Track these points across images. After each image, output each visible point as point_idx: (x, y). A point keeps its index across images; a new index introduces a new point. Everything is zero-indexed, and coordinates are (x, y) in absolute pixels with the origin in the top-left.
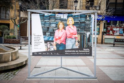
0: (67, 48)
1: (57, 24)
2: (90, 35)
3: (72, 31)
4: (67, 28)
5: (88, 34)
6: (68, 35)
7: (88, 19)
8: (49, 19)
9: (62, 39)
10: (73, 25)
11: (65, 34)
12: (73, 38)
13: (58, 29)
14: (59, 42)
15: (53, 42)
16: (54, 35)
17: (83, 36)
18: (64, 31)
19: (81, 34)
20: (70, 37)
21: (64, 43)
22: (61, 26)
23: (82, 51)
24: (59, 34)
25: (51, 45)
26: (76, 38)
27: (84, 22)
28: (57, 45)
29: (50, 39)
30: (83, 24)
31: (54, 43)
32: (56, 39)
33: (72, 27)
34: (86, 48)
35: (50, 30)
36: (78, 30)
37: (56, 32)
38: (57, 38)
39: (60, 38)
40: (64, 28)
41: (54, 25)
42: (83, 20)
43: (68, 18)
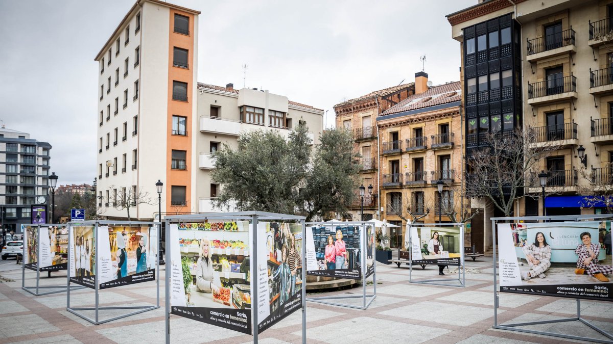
0: (337, 268)
1: (327, 239)
2: (358, 253)
3: (341, 248)
4: (336, 242)
5: (357, 250)
6: (338, 253)
7: (356, 232)
8: (320, 233)
9: (332, 256)
10: (342, 239)
11: (334, 251)
12: (342, 255)
13: (328, 244)
14: (329, 260)
15: (324, 259)
16: (324, 252)
17: (351, 253)
18: (333, 246)
19: (349, 251)
20: (340, 255)
21: (333, 261)
22: (331, 241)
23: (351, 273)
24: (329, 250)
25: (323, 263)
26: (345, 255)
27: (352, 236)
28: (328, 263)
29: (322, 257)
30: (351, 239)
31: (325, 261)
32: (327, 257)
33: (341, 242)
34: (355, 269)
35: (321, 245)
36: (347, 246)
37: (327, 247)
38: (328, 255)
39: (330, 256)
40: (334, 243)
41: (324, 240)
42: (351, 233)
43: (336, 231)
